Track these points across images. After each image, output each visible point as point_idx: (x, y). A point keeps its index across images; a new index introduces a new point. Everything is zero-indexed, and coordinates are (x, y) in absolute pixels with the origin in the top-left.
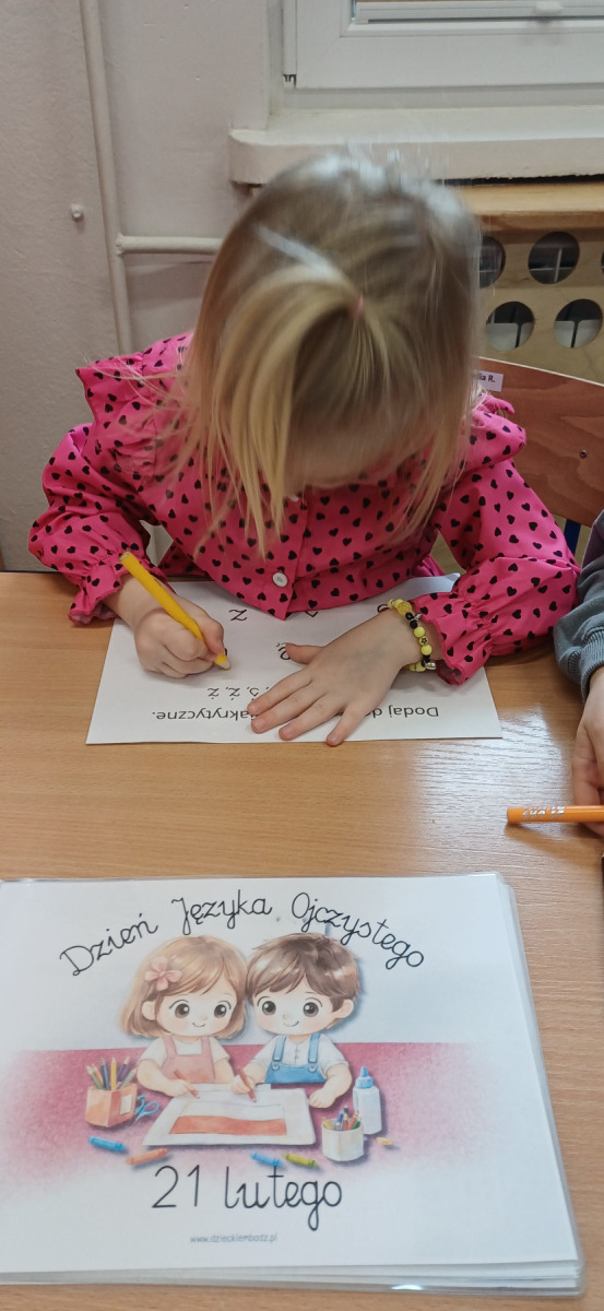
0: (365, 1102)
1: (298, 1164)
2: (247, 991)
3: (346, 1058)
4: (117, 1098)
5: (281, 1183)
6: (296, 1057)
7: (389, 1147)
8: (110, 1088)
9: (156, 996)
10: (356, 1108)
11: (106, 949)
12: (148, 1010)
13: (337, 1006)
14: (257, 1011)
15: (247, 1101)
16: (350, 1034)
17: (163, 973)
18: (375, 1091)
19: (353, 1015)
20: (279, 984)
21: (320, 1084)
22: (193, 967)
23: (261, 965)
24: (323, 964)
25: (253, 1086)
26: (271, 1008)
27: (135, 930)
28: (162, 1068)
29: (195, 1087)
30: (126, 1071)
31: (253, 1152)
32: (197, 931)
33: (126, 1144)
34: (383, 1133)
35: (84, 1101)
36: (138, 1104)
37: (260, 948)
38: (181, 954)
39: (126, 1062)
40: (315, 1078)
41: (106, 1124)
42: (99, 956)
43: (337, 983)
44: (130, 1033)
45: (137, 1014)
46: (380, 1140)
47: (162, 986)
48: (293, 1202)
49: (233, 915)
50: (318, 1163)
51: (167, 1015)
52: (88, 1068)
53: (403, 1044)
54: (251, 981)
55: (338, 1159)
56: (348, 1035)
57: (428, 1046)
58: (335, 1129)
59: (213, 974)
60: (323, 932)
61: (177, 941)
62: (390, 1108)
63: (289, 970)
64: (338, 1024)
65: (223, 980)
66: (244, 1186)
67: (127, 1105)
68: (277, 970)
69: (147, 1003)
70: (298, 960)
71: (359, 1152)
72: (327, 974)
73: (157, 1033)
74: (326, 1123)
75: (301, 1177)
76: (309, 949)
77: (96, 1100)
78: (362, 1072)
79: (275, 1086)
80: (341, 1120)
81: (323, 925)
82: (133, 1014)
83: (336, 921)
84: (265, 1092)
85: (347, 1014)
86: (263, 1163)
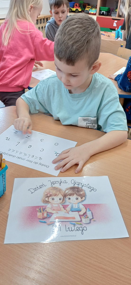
0: (89, 213)
1: (78, 224)
2: (65, 196)
3: (84, 207)
4: (43, 214)
5: (76, 227)
6: (75, 207)
7: (94, 221)
8: (41, 212)
9: (48, 197)
10: (87, 215)
11: (37, 189)
12: (47, 199)
13: (82, 198)
14: (67, 199)
15: (67, 214)
16: (85, 203)
17: (48, 193)
18: (90, 212)
19: (85, 200)
20: (70, 195)
21: (80, 211)
22: (54, 192)
23: (67, 192)
24: (78, 191)
25: (68, 211)
26: (70, 199)
27: (42, 186)
28: (51, 209)
29: (58, 212)
30: (44, 209)
31: (70, 222)
32: (54, 186)
33: (46, 221)
34: (93, 218)
35: (37, 214)
36: (47, 215)
37: (66, 189)
38: (51, 190)
39: (44, 208)
40: (79, 210)
41: (42, 218)
42: (36, 190)
43: (81, 194)
44: (44, 203)
45: (45, 200)
46: (92, 220)
47: (49, 195)
48: (78, 230)
49: (60, 183)
50: (82, 224)
51: (50, 200)
52: (37, 209)
53: (95, 204)
54: (65, 195)
55: (85, 223)
56: (84, 203)
57: (99, 204)
58: (84, 218)
59: (58, 193)
60: (77, 186)
61: (50, 188)
62: (93, 214)
63: (72, 192)
64: (82, 201)
65: (60, 194)
66: (69, 228)
67: (45, 215)
68: (70, 192)
69: (46, 198)
70: (73, 191)
71: (89, 222)
72: (79, 193)
73: (49, 203)
74: (83, 218)
75: (79, 226)
76: (75, 189)
77: (39, 214)
78: (88, 209)
79: (72, 211)
80: (85, 217)
81: (77, 185)
82: (44, 200)
83: (80, 184)
84: (70, 212)
85: (84, 199)
86: (72, 224)
